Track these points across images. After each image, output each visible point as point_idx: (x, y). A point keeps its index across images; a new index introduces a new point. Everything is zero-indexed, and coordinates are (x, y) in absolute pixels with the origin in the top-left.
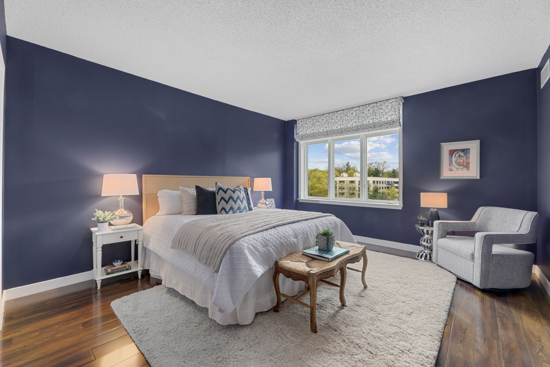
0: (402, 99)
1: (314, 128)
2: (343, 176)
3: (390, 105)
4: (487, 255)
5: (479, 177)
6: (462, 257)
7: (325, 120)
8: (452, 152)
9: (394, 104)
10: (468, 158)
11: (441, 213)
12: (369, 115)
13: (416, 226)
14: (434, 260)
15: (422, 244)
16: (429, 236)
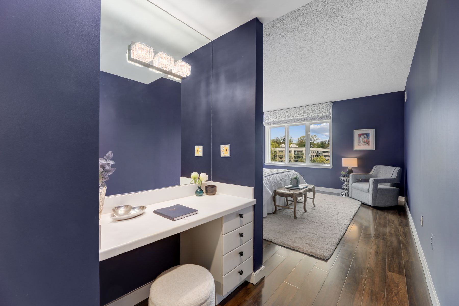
0: (332, 103)
1: (276, 118)
2: (281, 147)
3: (324, 106)
4: (375, 189)
5: (374, 150)
6: (364, 191)
7: (283, 113)
8: (360, 135)
9: (327, 105)
10: (369, 139)
11: (353, 170)
12: (311, 111)
13: (340, 177)
14: (350, 196)
15: (343, 188)
16: (347, 183)
